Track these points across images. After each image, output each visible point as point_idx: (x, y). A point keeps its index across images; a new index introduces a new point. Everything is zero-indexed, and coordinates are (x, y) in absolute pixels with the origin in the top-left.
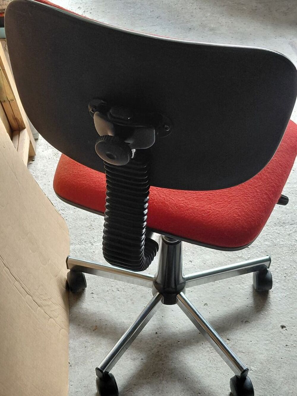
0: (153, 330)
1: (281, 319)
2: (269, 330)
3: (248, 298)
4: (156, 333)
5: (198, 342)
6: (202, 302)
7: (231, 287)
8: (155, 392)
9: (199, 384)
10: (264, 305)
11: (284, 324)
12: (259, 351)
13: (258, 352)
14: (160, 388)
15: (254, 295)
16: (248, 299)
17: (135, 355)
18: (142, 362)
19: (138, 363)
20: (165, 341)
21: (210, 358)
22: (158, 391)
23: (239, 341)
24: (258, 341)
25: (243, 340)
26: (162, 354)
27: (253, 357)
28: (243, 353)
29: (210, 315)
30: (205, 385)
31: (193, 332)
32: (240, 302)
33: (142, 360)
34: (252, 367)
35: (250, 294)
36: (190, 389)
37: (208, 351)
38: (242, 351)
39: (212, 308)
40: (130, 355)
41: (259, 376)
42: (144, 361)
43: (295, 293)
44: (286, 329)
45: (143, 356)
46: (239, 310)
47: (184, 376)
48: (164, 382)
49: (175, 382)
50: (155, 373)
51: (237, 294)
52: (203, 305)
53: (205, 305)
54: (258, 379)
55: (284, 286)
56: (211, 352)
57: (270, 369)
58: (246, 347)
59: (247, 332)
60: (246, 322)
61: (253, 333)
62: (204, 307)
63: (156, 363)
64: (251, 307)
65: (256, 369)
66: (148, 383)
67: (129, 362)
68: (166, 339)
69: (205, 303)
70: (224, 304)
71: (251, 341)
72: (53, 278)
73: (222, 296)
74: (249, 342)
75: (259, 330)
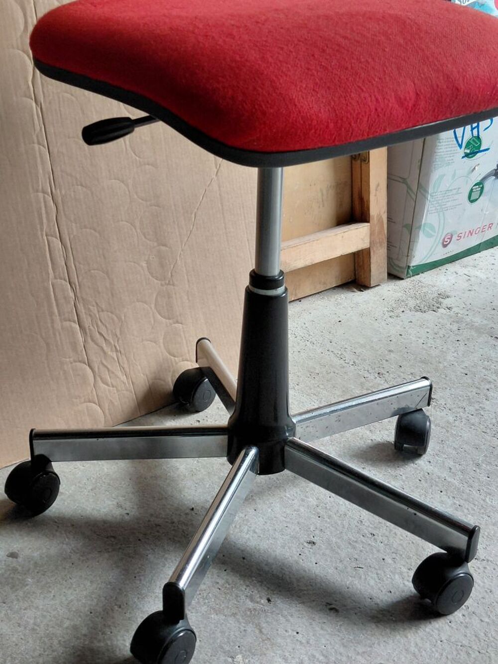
0: (193, 503)
1: (399, 659)
2: (352, 649)
3: (391, 592)
4: (193, 509)
6: (314, 537)
7: (389, 560)
8: (77, 553)
9: (138, 598)
10: (402, 621)
12: (287, 654)
13: (284, 652)
14: (90, 556)
15: (408, 598)
17: (128, 505)
18: (121, 517)
19: (117, 512)
20: (186, 525)
21: (205, 590)
22: (82, 556)
23: (280, 616)
24: (308, 643)
25: (288, 620)
26: (158, 532)
27: (264, 649)
28: (261, 632)
29: (296, 557)
30: (143, 606)
31: (239, 549)
32: (369, 584)
33: (126, 515)
34: (239, 656)
35: (403, 591)
36: (118, 591)
38: (263, 628)
39: (314, 553)
40: (124, 498)
42: (127, 517)
43: (489, 657)
45: (134, 512)
46: (350, 590)
47: (138, 573)
48: (105, 555)
49: (118, 567)
50: (114, 537)
51: (383, 575)
52: (309, 540)
53: (310, 543)
55: (485, 635)
56: (220, 587)
58: (277, 630)
59: (313, 619)
60: (332, 611)
61: (318, 629)
62: (305, 544)
63: (135, 531)
64: (377, 604)
66: (89, 539)
67: (110, 503)
68: (192, 524)
69: (315, 541)
70: (340, 566)
71: (298, 633)
72: (160, 347)
73: (356, 556)
74: (293, 630)
75: (335, 635)
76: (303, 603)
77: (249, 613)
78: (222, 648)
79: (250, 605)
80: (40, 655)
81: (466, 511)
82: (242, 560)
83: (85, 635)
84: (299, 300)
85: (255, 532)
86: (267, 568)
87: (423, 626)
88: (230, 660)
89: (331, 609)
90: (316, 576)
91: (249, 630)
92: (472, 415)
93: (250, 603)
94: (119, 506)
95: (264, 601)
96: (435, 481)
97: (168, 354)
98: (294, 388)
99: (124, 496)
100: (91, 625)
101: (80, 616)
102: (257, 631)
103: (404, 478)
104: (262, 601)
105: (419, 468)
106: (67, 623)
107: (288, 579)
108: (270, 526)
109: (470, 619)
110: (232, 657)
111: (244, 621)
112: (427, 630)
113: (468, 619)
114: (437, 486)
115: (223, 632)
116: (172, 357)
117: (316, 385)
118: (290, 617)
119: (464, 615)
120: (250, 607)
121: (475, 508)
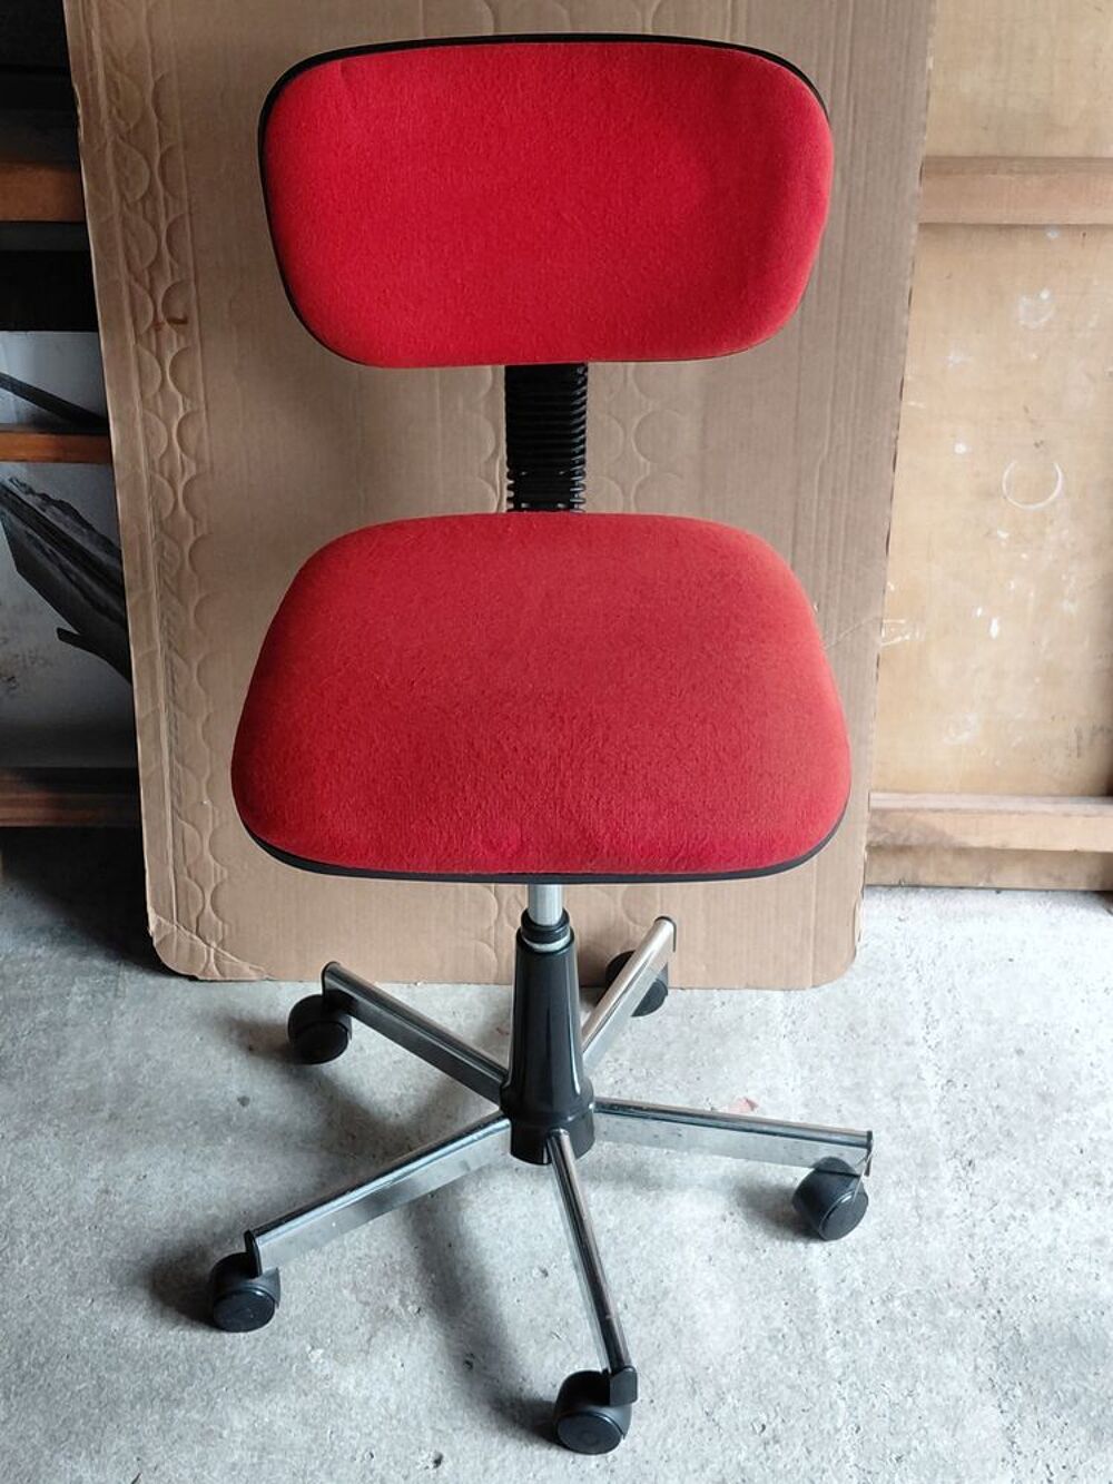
2: (434, 1420)
5: (422, 1238)
8: (302, 1135)
10: (523, 1426)
11: (446, 1466)
12: (366, 1380)
13: (366, 1375)
14: (310, 1146)
16: (550, 1386)
19: (390, 1107)
23: (408, 1335)
24: (399, 1383)
25: (409, 1345)
27: (351, 1360)
28: (369, 1340)
31: (458, 1231)
34: (321, 1351)
37: (391, 1257)
38: (376, 1337)
39: (531, 1288)
41: (291, 1366)
44: (427, 1468)
46: (515, 1355)
48: (324, 1154)
49: (320, 1176)
50: (354, 1137)
52: (546, 1267)
53: (542, 1272)
54: (281, 1360)
56: (388, 1264)
57: (306, 1395)
58: (387, 1349)
59: (435, 1360)
60: (465, 1365)
61: (427, 1375)
63: (381, 1142)
64: (521, 1389)
65: (313, 1361)
66: (330, 1124)
67: (395, 1091)
69: (550, 1273)
70: (540, 1319)
71: (402, 1365)
72: (616, 903)
73: (571, 1321)
74: (401, 1360)
75: (436, 1393)
76: (447, 1336)
77: (382, 1311)
78: (315, 1331)
79: (395, 1303)
80: (158, 1230)
81: (780, 1348)
82: (446, 1245)
83: (214, 1234)
84: (998, 891)
85: (499, 1221)
86: (459, 1273)
87: (536, 1446)
88: (309, 1348)
89: (468, 1363)
90: (501, 1315)
91: (361, 1330)
92: (993, 1221)
93: (397, 1302)
94: (400, 1100)
95: (412, 1308)
96: (798, 1285)
97: (624, 916)
98: (795, 1043)
99: (416, 1090)
100: (231, 1227)
101: (231, 1211)
102: (366, 1337)
103: (763, 1257)
104: (410, 1308)
105: (803, 1255)
106: (213, 1211)
107: (466, 1301)
108: (524, 1224)
109: (600, 1474)
110: (313, 1348)
111: (368, 1318)
112: (537, 1453)
113: (598, 1471)
114: (791, 1292)
115: (334, 1315)
116: (631, 923)
117: (832, 1054)
118: (414, 1344)
119: (598, 1466)
120: (391, 1306)
121: (798, 1351)
